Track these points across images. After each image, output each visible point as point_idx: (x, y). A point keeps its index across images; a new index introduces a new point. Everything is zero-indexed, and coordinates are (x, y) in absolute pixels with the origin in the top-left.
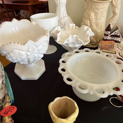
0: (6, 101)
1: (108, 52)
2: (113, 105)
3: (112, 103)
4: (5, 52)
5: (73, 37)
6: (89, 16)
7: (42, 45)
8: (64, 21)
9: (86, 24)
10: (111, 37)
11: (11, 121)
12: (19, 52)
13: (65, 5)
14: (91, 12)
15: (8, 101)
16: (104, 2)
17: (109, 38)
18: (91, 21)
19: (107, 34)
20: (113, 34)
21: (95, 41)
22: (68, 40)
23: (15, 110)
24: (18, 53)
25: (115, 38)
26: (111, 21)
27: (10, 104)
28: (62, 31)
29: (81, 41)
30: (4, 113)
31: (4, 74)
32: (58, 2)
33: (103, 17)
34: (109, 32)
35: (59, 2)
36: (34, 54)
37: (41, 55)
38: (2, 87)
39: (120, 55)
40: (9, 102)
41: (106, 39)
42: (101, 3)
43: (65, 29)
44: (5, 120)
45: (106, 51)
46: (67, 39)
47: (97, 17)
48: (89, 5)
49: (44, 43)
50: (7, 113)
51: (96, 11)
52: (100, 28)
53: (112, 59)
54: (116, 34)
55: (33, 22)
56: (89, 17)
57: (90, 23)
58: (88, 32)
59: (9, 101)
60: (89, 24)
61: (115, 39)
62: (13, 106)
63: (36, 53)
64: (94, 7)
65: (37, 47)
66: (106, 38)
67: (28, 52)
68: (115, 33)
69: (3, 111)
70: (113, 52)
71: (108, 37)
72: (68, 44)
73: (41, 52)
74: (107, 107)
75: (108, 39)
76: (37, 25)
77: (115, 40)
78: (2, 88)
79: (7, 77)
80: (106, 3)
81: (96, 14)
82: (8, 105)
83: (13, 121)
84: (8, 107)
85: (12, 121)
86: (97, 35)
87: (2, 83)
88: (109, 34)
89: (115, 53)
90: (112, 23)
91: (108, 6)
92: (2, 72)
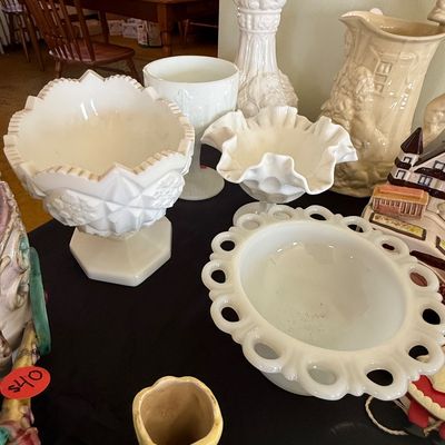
0: (23, 347)
1: (399, 228)
2: (374, 421)
3: (371, 415)
4: (39, 193)
5: (274, 161)
6: (354, 81)
7: (159, 182)
8: (261, 90)
9: (339, 109)
10: (419, 175)
11: (25, 416)
12: (81, 201)
13: (273, 35)
14: (362, 69)
15: (30, 349)
16: (415, 42)
17: (411, 176)
18: (360, 101)
19: (407, 161)
20: (428, 164)
21: (365, 174)
22: (255, 171)
23: (44, 381)
24: (77, 201)
25: (435, 180)
26: (436, 111)
27: (34, 359)
28: (246, 127)
29: (301, 180)
30: (10, 388)
31: (27, 263)
32: (249, 22)
33: (408, 91)
34: (415, 158)
35: (253, 20)
36: (131, 210)
37: (156, 212)
38: (18, 302)
39: (438, 246)
40: (32, 352)
41: (399, 177)
42: (404, 41)
43: (258, 122)
44: (8, 410)
45: (390, 224)
46: (253, 168)
47: (381, 91)
48: (359, 43)
49: (167, 176)
50: (18, 390)
51: (383, 68)
52: (389, 129)
53: (400, 263)
54: (438, 167)
55: (150, 90)
56: (355, 86)
57: (356, 109)
58: (331, 148)
59: (34, 347)
60: (351, 112)
61: (434, 183)
62: (40, 369)
63: (138, 207)
64: (375, 52)
65: (141, 188)
66: (401, 175)
67: (111, 201)
68: (437, 162)
69: (8, 380)
70: (414, 233)
71: (408, 173)
72: (256, 183)
73: (154, 204)
74: (351, 424)
75: (406, 179)
76: (160, 99)
77: (432, 186)
78: (16, 308)
79: (39, 271)
80: (422, 45)
81: (381, 78)
82: (26, 362)
83: (32, 418)
84: (26, 368)
85: (29, 418)
86: (373, 156)
87: (20, 290)
88: (412, 164)
89: (423, 238)
90: (438, 117)
91: (429, 56)
92: (20, 259)
